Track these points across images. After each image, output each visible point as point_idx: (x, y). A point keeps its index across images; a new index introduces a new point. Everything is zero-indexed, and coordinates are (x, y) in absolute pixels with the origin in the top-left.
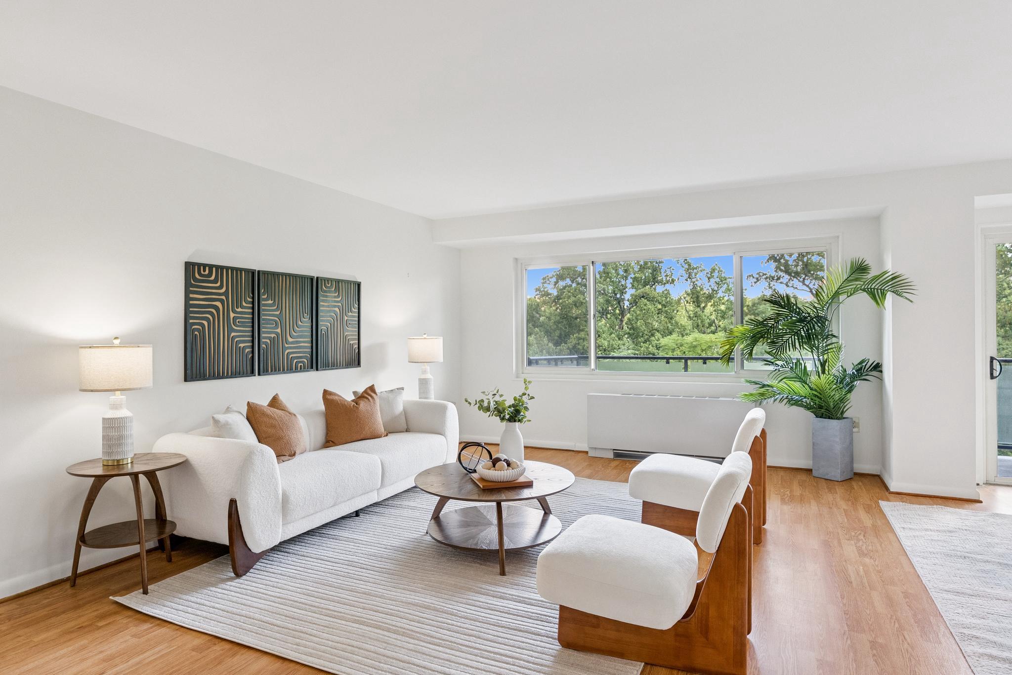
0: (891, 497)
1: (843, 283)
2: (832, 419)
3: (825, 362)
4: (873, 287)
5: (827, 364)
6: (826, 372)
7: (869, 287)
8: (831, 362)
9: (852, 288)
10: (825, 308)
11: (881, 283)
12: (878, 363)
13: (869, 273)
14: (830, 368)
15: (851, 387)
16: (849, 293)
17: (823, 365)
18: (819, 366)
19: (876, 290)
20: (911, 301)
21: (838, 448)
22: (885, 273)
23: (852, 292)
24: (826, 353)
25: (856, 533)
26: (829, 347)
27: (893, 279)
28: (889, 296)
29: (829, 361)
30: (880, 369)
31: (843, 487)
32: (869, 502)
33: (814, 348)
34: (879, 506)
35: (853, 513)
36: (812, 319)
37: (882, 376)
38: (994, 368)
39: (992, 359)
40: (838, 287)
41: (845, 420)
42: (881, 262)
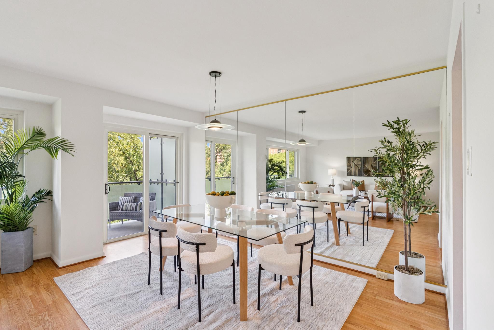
0: (60, 271)
1: (27, 141)
2: (18, 231)
3: (13, 193)
4: (49, 145)
5: (14, 195)
6: (14, 200)
7: (46, 145)
8: (18, 193)
9: (35, 145)
10: (12, 157)
11: (55, 143)
12: (50, 191)
13: (45, 137)
14: (17, 197)
15: (32, 208)
16: (32, 148)
17: (11, 196)
18: (8, 196)
19: (51, 147)
20: (73, 156)
21: (22, 250)
22: (57, 138)
23: (35, 147)
24: (14, 188)
25: (42, 316)
26: (16, 184)
27: (62, 142)
28: (60, 151)
29: (16, 193)
30: (51, 194)
31: (26, 276)
32: (47, 282)
33: (3, 184)
34: (54, 282)
35: (37, 297)
36: (3, 164)
37: (52, 198)
38: (107, 189)
39: (106, 185)
40: (24, 143)
41: (28, 230)
42: (52, 131)
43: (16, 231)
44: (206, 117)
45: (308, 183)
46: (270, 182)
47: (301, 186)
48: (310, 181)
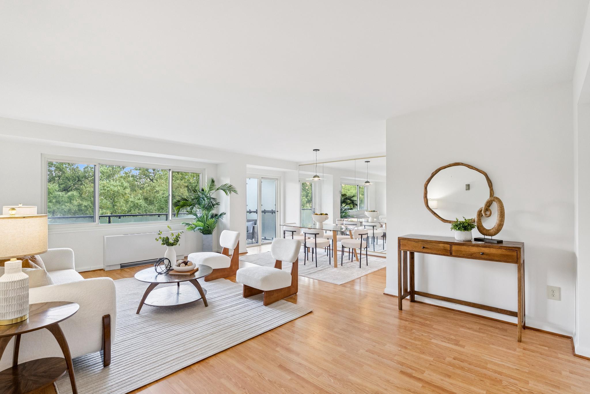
4: (224, 188)
11: (227, 187)
27: (230, 186)
43: (209, 234)
44: (299, 165)
45: (371, 211)
46: (343, 212)
47: (367, 213)
48: (373, 210)
